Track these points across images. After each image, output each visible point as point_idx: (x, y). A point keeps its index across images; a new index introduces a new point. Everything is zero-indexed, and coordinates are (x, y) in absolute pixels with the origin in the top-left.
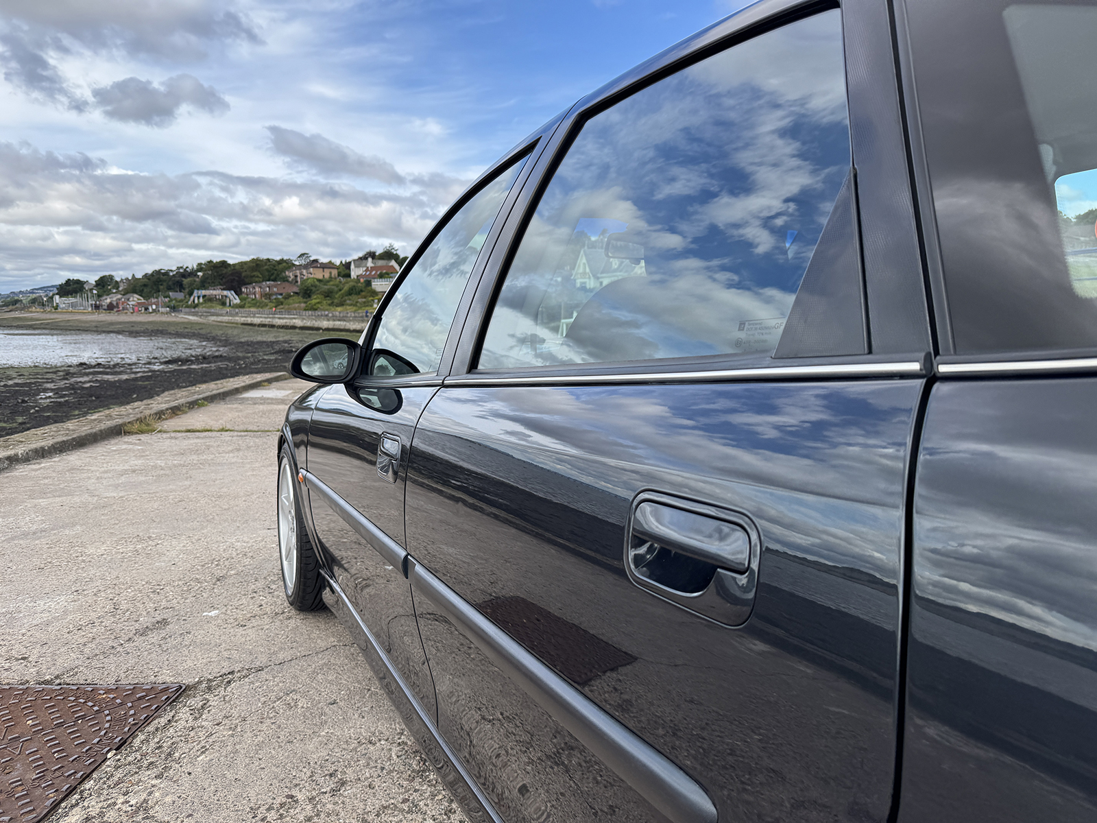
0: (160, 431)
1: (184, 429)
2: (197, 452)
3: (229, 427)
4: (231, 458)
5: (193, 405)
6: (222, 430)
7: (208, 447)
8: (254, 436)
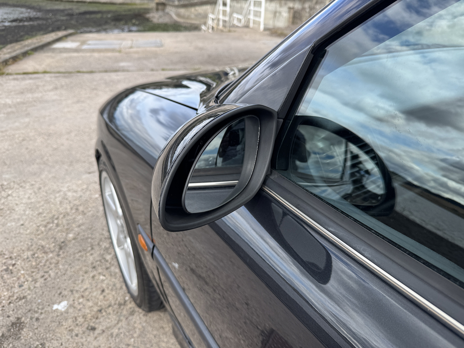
0: (8, 74)
1: (21, 72)
2: (31, 90)
3: (48, 70)
4: (52, 95)
5: (25, 54)
6: (45, 72)
7: (38, 87)
8: (65, 77)
